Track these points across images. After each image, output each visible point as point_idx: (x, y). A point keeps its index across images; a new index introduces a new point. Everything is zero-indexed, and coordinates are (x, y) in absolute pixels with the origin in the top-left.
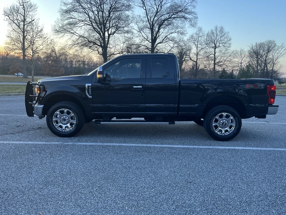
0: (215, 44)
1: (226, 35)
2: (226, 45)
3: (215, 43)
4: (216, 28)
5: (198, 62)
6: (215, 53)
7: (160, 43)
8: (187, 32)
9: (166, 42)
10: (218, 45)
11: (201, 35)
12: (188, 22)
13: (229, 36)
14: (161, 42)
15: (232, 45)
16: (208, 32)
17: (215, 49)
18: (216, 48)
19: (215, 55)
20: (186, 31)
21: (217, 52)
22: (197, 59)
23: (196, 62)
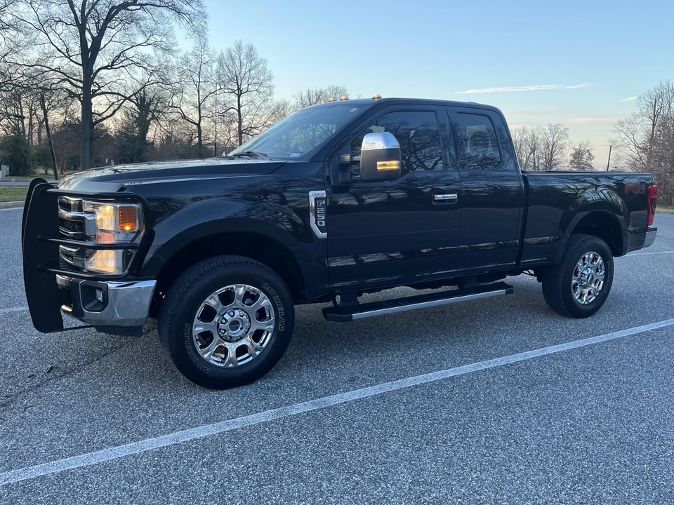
0: (238, 84)
1: (261, 65)
2: (262, 89)
3: (239, 81)
4: (239, 48)
5: (203, 124)
6: (240, 106)
7: (105, 68)
8: (179, 47)
9: (122, 66)
10: (244, 87)
11: (207, 60)
12: (184, 22)
13: (268, 70)
14: (108, 66)
15: (275, 90)
16: (222, 54)
17: (239, 96)
18: (241, 93)
19: (239, 111)
20: (177, 45)
21: (245, 103)
22: (200, 117)
23: (198, 125)
